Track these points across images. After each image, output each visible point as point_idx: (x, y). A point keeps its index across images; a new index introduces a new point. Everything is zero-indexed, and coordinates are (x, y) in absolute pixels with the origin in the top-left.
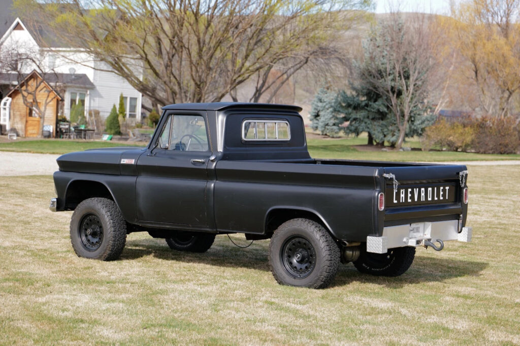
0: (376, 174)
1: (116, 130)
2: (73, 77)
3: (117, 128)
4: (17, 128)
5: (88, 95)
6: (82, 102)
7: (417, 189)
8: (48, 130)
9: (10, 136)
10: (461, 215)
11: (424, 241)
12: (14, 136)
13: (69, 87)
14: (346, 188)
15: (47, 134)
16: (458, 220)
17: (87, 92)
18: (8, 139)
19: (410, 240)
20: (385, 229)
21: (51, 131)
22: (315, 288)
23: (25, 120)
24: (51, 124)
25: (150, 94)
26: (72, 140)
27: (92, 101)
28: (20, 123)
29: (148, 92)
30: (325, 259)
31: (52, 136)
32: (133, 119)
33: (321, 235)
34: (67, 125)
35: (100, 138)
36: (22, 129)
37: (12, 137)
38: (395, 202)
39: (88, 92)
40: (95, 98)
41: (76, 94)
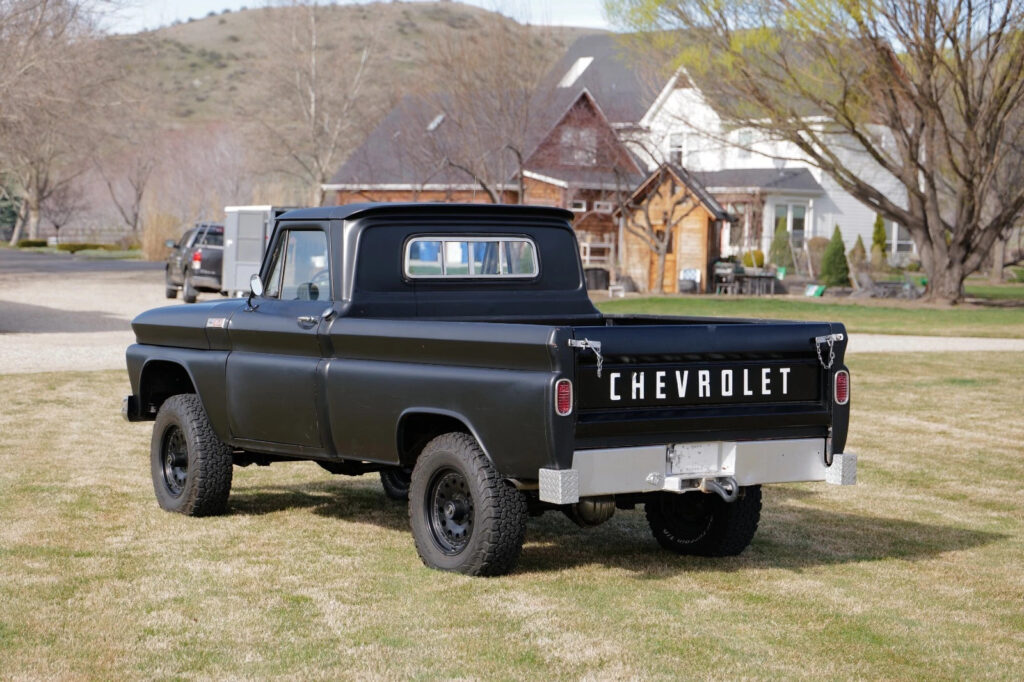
0: (552, 341)
1: (841, 276)
2: (782, 174)
3: (841, 273)
4: (633, 276)
5: (810, 209)
6: (799, 224)
7: (686, 373)
8: (692, 278)
9: (614, 291)
10: (830, 429)
11: (704, 480)
12: (619, 290)
13: (771, 193)
14: (512, 370)
15: (689, 286)
16: (826, 438)
17: (808, 202)
18: (607, 296)
19: (667, 479)
20: (577, 454)
21: (698, 280)
22: (473, 574)
23: (647, 260)
24: (698, 268)
25: (877, 202)
26: (729, 296)
27: (819, 220)
28: (639, 266)
29: (872, 200)
30: (485, 515)
31: (698, 290)
32: (904, 253)
33: (482, 465)
34: (729, 267)
35: (802, 292)
36: (643, 278)
37: (617, 293)
38: (614, 397)
39: (811, 203)
40: (825, 215)
41: (786, 207)
